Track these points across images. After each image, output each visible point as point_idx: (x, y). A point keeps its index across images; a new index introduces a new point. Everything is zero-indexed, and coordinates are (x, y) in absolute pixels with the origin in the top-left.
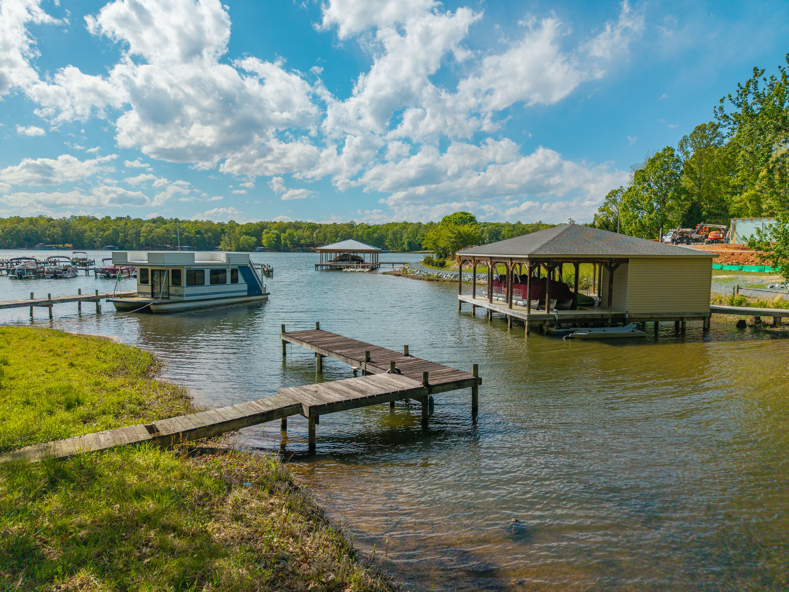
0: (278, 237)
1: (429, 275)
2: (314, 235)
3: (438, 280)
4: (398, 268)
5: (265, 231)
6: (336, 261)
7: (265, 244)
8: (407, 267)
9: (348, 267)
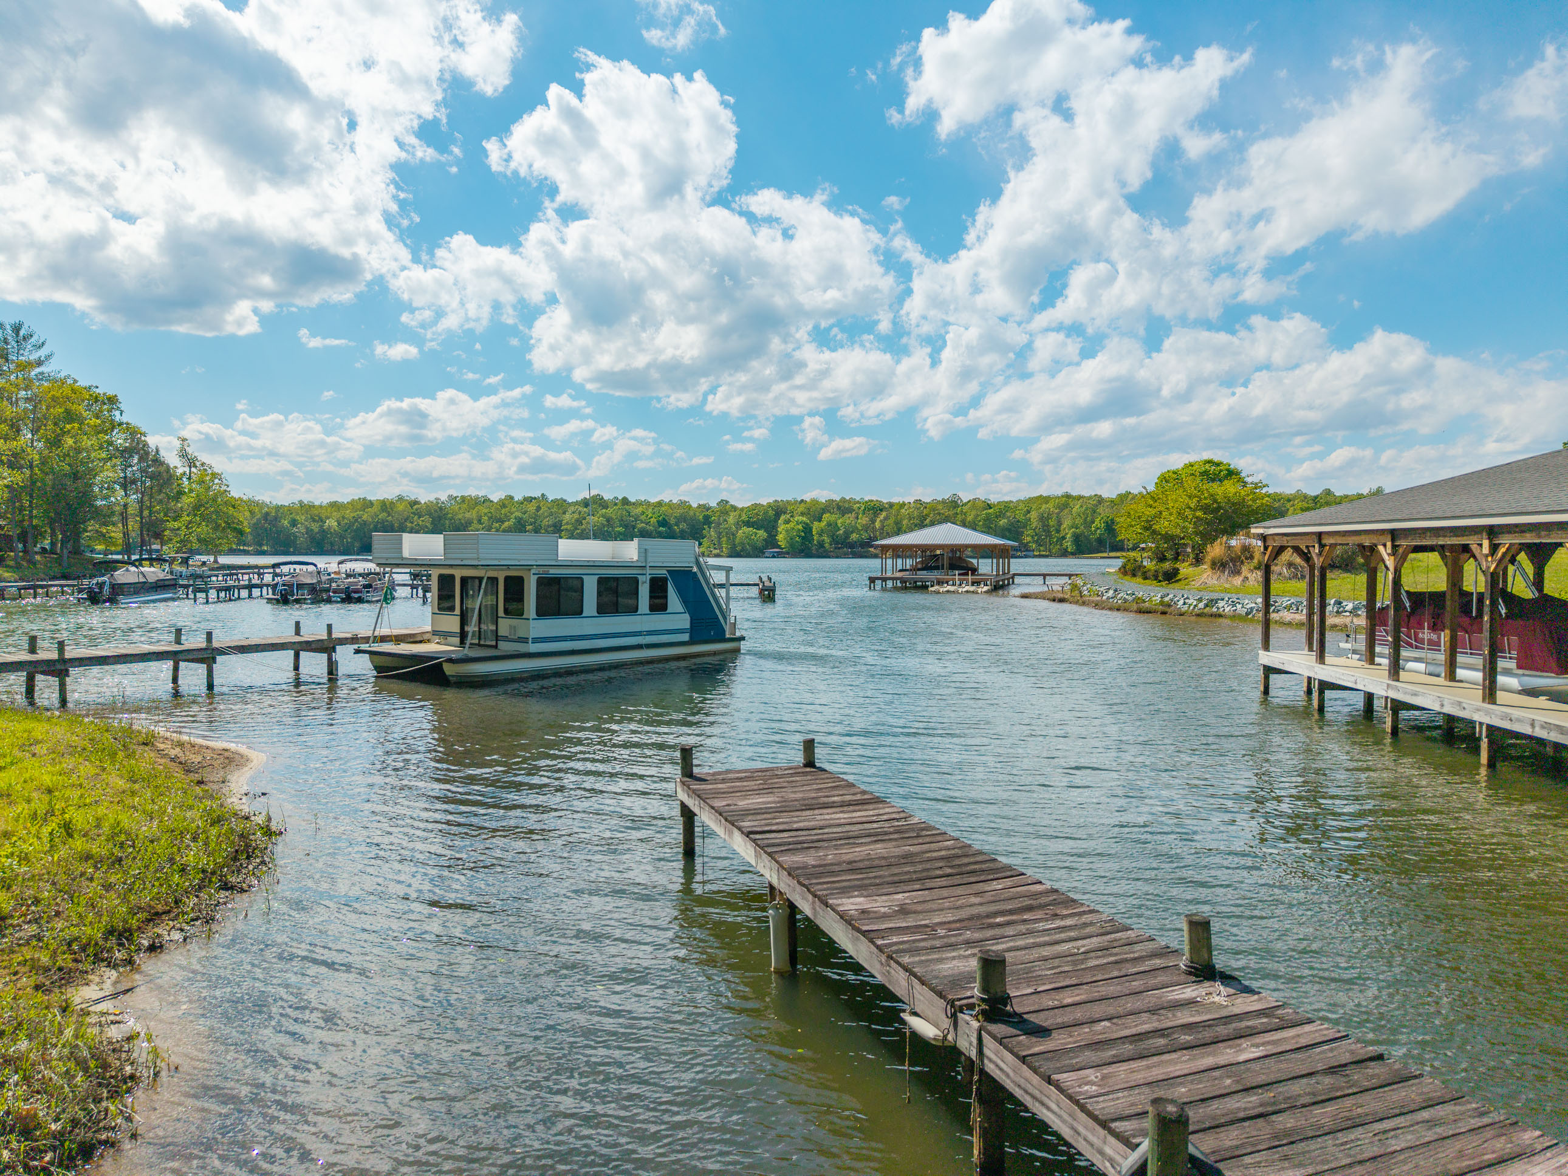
0: (807, 529)
1: (1138, 600)
2: (878, 525)
3: (1164, 610)
4: (1057, 584)
5: (783, 517)
6: (914, 569)
7: (782, 544)
8: (1080, 582)
9: (940, 583)
